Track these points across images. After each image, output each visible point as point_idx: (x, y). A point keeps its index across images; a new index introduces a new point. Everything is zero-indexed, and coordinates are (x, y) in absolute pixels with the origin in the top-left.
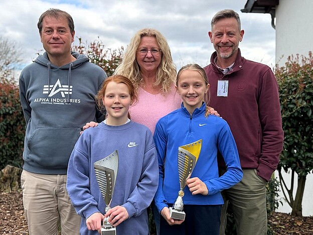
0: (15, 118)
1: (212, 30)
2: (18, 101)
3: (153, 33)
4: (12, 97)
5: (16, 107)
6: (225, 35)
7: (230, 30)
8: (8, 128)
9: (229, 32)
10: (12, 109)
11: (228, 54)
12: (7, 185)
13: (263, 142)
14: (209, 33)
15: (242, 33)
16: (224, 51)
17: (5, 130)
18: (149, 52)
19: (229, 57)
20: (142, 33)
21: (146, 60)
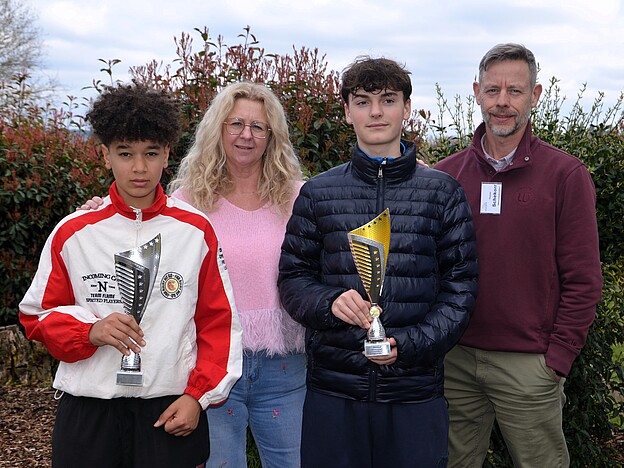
0: (48, 212)
1: (480, 80)
2: (53, 171)
3: (259, 96)
4: (40, 162)
5: (48, 186)
6: (503, 92)
7: (512, 84)
8: (31, 236)
9: (511, 87)
10: (40, 191)
11: (507, 129)
12: (44, 371)
13: (561, 303)
14: (475, 85)
15: (537, 91)
16: (499, 123)
17: (25, 240)
18: (247, 128)
19: (509, 134)
20: (238, 91)
21: (239, 143)
